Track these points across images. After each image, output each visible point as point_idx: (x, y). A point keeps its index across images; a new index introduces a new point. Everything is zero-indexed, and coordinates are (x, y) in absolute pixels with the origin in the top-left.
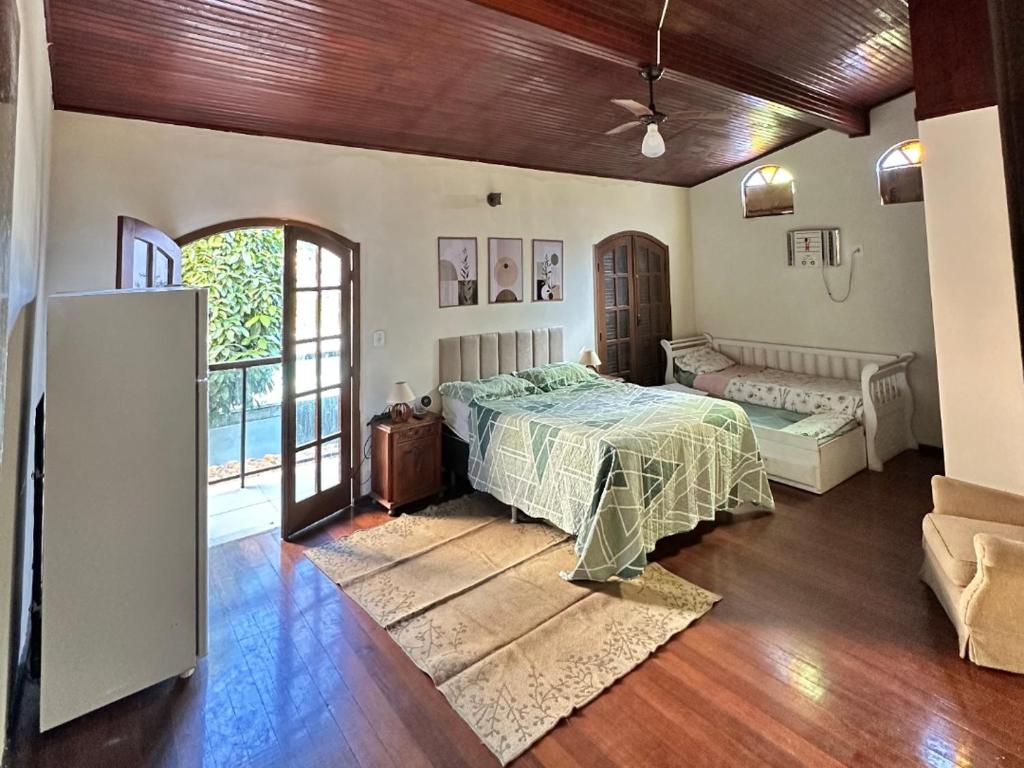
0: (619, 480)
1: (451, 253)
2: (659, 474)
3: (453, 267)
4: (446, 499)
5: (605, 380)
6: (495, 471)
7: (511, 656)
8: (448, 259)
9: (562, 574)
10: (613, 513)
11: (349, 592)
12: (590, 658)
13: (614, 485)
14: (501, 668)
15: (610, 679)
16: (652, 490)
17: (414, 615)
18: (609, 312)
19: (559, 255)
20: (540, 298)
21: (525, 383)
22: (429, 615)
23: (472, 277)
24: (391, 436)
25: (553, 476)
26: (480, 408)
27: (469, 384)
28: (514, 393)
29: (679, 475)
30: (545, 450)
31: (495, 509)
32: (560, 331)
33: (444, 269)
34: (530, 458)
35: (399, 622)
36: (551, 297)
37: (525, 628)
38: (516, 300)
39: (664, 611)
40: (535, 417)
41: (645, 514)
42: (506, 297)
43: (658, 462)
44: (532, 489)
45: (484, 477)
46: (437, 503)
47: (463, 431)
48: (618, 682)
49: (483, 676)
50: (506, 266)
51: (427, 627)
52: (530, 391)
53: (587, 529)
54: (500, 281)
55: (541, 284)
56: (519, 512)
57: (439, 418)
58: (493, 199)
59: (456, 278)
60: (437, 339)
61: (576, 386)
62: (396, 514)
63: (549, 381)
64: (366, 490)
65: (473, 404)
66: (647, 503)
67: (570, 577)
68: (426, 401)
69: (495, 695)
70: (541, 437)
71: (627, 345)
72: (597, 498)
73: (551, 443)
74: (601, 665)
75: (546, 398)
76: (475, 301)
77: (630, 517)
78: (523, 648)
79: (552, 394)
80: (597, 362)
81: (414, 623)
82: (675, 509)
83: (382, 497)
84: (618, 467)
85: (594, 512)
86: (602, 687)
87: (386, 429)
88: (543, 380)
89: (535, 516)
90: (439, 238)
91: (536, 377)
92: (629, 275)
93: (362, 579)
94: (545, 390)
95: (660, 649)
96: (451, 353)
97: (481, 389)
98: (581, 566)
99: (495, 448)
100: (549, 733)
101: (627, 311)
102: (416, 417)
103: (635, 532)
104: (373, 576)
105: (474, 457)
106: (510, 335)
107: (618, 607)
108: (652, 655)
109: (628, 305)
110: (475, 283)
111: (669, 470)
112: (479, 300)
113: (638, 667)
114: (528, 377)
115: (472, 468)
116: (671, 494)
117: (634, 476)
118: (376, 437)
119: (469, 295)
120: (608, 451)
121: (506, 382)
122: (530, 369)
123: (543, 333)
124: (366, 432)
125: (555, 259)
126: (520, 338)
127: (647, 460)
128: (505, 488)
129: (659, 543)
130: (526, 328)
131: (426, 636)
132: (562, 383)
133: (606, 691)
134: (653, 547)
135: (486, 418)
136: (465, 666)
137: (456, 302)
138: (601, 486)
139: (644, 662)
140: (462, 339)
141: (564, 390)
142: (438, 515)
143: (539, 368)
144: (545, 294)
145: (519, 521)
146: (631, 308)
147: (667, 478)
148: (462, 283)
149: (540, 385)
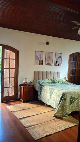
0: (65, 99)
1: (38, 54)
2: (73, 99)
3: (38, 57)
4: (33, 101)
5: (68, 83)
6: (42, 96)
7: (40, 126)
8: (37, 55)
9: (52, 115)
10: (63, 105)
11: (14, 113)
12: (54, 128)
13: (64, 100)
14: (38, 127)
15: (57, 131)
16: (71, 102)
17: (24, 118)
18: (71, 69)
19: (61, 56)
20: (56, 65)
21: (51, 81)
22: (27, 118)
23: (42, 59)
24: (23, 88)
25: (52, 98)
26: (41, 85)
27: (39, 80)
28: (48, 83)
29: (78, 100)
30: (52, 93)
31: (42, 104)
32: (60, 72)
33: (36, 57)
34: (49, 95)
35: (21, 118)
36: (58, 65)
37: (43, 122)
38: (51, 65)
39: (70, 123)
40: (51, 87)
41: (69, 107)
42: (49, 64)
43: (73, 97)
44: (49, 100)
45: (40, 98)
46: (32, 101)
47: (37, 89)
48: (58, 132)
49: (34, 128)
50: (49, 58)
51: (26, 120)
52: (52, 83)
53: (57, 107)
54: (48, 61)
55: (56, 62)
56: (46, 104)
57: (33, 86)
58: (48, 43)
59: (38, 59)
60: (34, 71)
61: (61, 83)
62: (24, 102)
63: (56, 82)
64: (18, 97)
65: (40, 84)
66: (70, 104)
67: (53, 115)
68: (31, 82)
69: (36, 131)
70: (51, 91)
71: (75, 76)
72: (60, 102)
73: (53, 92)
74: (56, 129)
75: (54, 84)
76: (42, 64)
77: (66, 106)
78: (42, 125)
79: (56, 84)
80: (67, 79)
81: (24, 119)
82: (76, 107)
83: (21, 99)
84: (65, 97)
85: (59, 105)
86: (55, 132)
87: (23, 87)
88: (55, 81)
89: (49, 105)
90: (35, 51)
91: (53, 80)
92: (77, 62)
93: (16, 111)
94: (55, 83)
95: (67, 128)
96: (37, 74)
97: (41, 81)
98: (56, 114)
99: (43, 92)
100: (44, 137)
101: (75, 70)
102: (28, 85)
103: (67, 109)
104: (18, 111)
105: (39, 94)
106: (49, 72)
107: (61, 121)
108: (66, 129)
109: (76, 68)
110: (42, 61)
111: (76, 99)
112: (43, 64)
113: (62, 131)
114: (52, 80)
115: (38, 96)
116: (76, 104)
117: (68, 99)
118: (21, 88)
119: (41, 63)
120: (63, 94)
121: (47, 80)
122: (53, 79)
123: (56, 72)
124: (19, 87)
125: (60, 57)
126: (51, 73)
127: (71, 96)
128: (44, 100)
129: (72, 112)
130: (52, 71)
131: (26, 121)
132: (58, 82)
133: (56, 133)
134: (71, 113)
135: (41, 86)
136: (31, 126)
137: (38, 64)
138: (61, 100)
139: (64, 130)
140: (39, 72)
141: (59, 83)
142: (31, 103)
143: (54, 79)
144: (57, 64)
145: (46, 106)
146: (76, 69)
147: (75, 101)
148: (40, 61)
149: (54, 82)
